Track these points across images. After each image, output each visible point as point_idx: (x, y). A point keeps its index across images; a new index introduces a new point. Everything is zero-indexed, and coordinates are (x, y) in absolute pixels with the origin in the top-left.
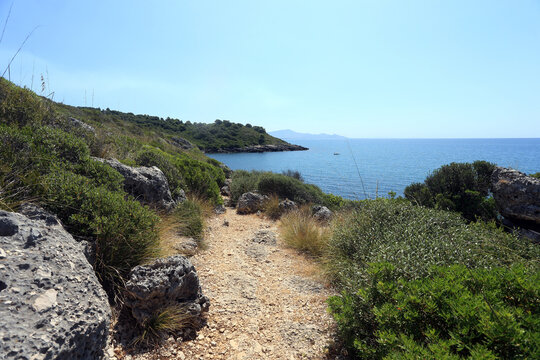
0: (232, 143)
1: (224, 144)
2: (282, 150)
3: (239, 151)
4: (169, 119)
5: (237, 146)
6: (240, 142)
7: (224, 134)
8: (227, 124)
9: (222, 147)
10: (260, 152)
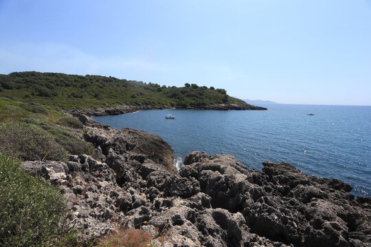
0: (200, 101)
1: (193, 102)
2: (244, 109)
3: (206, 109)
4: (150, 83)
5: (205, 104)
6: (206, 101)
7: (193, 93)
8: (195, 86)
9: (191, 104)
10: (225, 110)
